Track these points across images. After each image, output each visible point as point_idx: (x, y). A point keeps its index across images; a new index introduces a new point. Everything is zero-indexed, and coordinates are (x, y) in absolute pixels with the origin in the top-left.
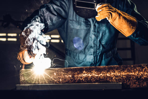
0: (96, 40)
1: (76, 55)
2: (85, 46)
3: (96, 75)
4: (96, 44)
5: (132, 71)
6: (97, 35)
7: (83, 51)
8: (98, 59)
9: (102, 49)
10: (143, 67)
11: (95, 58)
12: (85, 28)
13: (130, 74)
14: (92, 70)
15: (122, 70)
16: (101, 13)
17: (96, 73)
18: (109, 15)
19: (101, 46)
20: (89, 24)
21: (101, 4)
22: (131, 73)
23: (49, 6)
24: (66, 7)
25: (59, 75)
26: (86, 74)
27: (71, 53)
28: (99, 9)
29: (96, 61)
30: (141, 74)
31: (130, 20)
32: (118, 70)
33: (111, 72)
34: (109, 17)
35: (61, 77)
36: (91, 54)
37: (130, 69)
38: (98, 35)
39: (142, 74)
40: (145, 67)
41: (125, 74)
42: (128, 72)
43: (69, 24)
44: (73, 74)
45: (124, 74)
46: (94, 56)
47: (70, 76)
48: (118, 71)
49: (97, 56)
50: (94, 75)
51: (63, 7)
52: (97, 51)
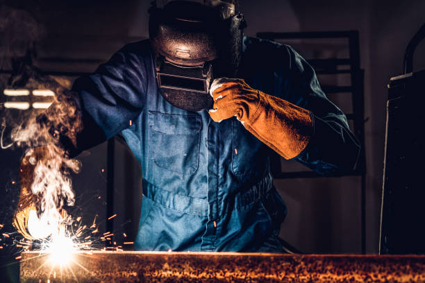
0: (216, 162)
1: (168, 197)
2: (190, 175)
3: (192, 276)
4: (216, 172)
5: (272, 269)
6: (218, 149)
7: (184, 187)
8: (222, 209)
9: (232, 184)
10: (295, 262)
11: (214, 205)
12: (188, 132)
13: (267, 276)
14: (184, 263)
15: (249, 267)
16: (222, 104)
17: (191, 269)
18: (241, 109)
19: (228, 177)
20: (199, 123)
21: (220, 82)
22: (270, 274)
23: (96, 82)
24: (140, 82)
25: (110, 270)
26: (170, 270)
27: (155, 192)
28: (217, 93)
29: (217, 214)
30: (291, 278)
31: (295, 119)
32: (241, 266)
33: (226, 270)
34: (241, 113)
35: (113, 274)
36: (203, 196)
37: (268, 267)
38: (220, 149)
39: (293, 279)
40: (300, 263)
41: (256, 276)
42: (263, 272)
43: (149, 121)
44: (141, 270)
45: (253, 276)
46: (211, 201)
47: (135, 274)
48: (241, 269)
49: (218, 203)
50: (188, 274)
51: (131, 80)
52: (218, 189)
